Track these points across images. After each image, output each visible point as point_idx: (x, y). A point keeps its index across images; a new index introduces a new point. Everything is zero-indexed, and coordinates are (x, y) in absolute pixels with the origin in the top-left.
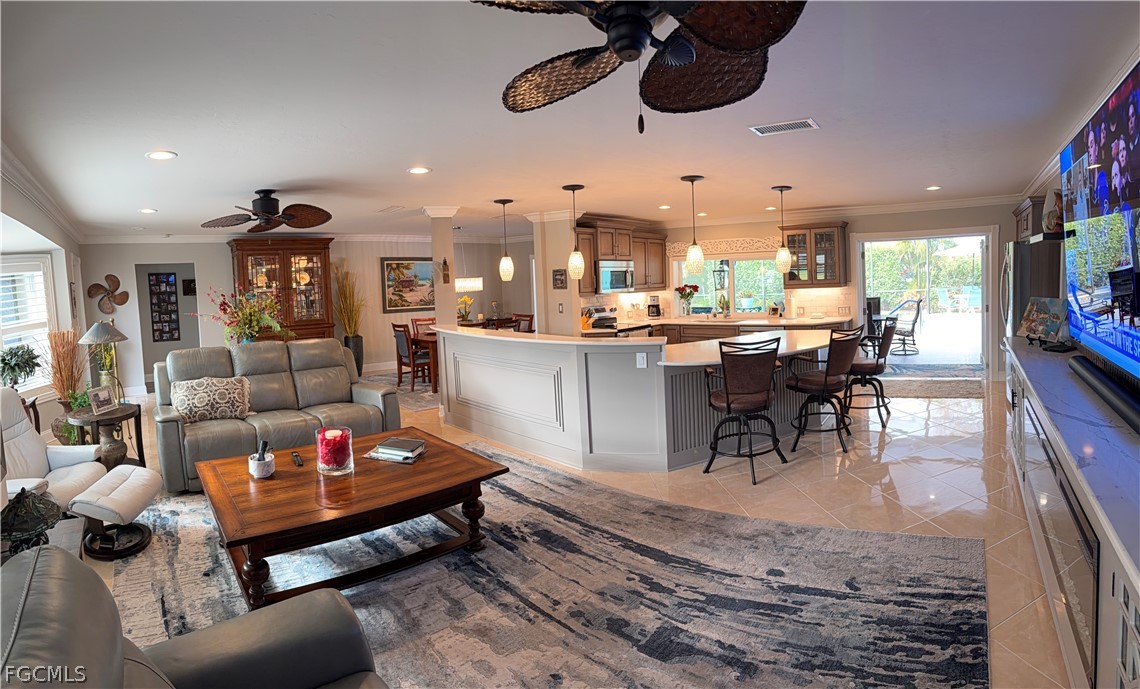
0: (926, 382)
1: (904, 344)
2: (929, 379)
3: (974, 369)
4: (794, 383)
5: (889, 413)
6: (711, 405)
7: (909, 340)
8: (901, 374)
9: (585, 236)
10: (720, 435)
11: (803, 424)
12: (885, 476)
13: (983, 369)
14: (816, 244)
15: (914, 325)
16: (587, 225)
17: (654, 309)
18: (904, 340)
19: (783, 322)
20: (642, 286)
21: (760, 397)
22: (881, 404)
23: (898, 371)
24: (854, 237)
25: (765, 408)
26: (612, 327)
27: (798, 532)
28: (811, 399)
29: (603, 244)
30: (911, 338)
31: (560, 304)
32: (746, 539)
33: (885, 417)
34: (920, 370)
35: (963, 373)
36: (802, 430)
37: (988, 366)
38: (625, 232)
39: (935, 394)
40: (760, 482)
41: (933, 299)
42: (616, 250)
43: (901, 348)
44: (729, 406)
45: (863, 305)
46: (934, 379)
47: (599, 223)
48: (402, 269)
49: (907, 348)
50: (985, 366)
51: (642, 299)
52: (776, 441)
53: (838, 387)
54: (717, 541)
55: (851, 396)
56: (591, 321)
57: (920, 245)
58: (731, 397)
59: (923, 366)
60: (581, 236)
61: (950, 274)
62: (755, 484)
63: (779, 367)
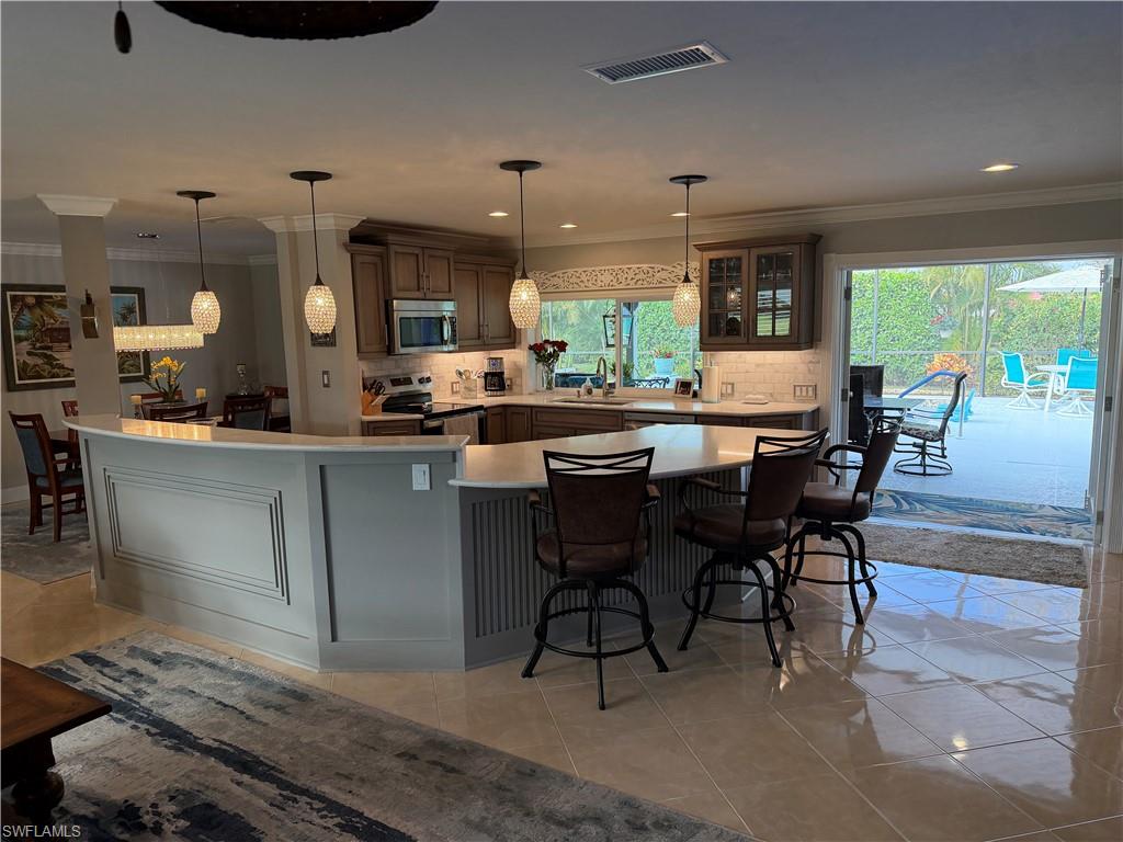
0: (960, 538)
1: (923, 453)
2: (968, 530)
3: (1069, 519)
4: (687, 526)
5: (873, 594)
6: (537, 557)
7: (933, 448)
8: (911, 513)
9: (368, 259)
10: (552, 611)
11: (703, 603)
12: (857, 711)
13: (1088, 521)
14: (759, 272)
15: (946, 420)
16: (370, 238)
17: (496, 379)
18: (923, 447)
19: (697, 407)
20: (473, 342)
21: (617, 551)
22: (858, 575)
23: (906, 506)
24: (832, 260)
25: (629, 570)
26: (418, 410)
27: (658, 825)
28: (721, 558)
29: (401, 273)
30: (938, 444)
31: (325, 373)
32: (560, 824)
33: (863, 602)
34: (950, 508)
35: (1043, 525)
36: (700, 611)
37: (1100, 517)
38: (440, 253)
39: (975, 564)
40: (610, 706)
41: (995, 368)
42: (424, 283)
43: (918, 461)
44: (563, 563)
45: (840, 382)
46: (978, 531)
47: (391, 238)
48: (48, 307)
49: (928, 461)
50: (1093, 516)
51: (475, 362)
52: (648, 630)
53: (773, 540)
54: (509, 823)
55: (801, 554)
56: (380, 399)
57: (972, 274)
58: (568, 548)
59: (958, 500)
60: (359, 259)
61: (1034, 327)
62: (603, 707)
63: (655, 498)
